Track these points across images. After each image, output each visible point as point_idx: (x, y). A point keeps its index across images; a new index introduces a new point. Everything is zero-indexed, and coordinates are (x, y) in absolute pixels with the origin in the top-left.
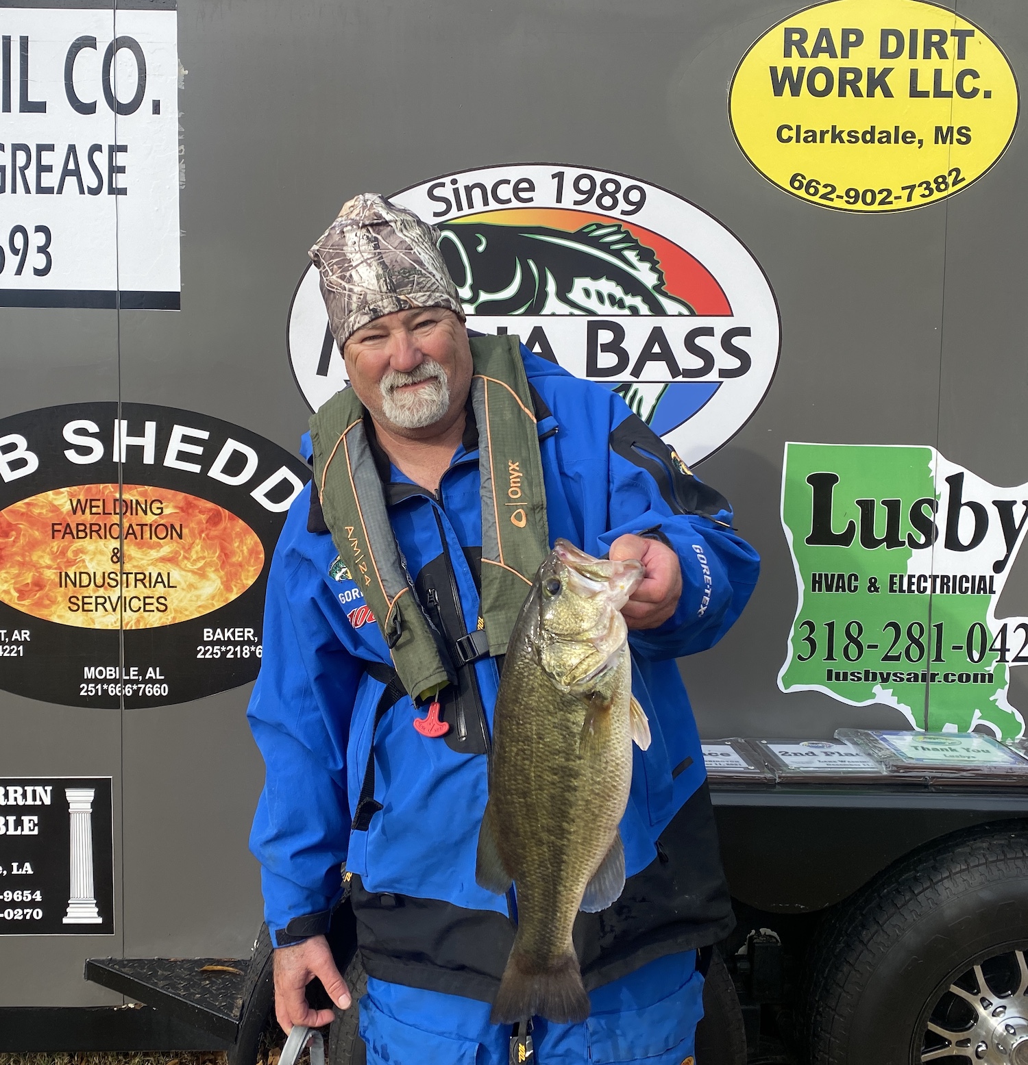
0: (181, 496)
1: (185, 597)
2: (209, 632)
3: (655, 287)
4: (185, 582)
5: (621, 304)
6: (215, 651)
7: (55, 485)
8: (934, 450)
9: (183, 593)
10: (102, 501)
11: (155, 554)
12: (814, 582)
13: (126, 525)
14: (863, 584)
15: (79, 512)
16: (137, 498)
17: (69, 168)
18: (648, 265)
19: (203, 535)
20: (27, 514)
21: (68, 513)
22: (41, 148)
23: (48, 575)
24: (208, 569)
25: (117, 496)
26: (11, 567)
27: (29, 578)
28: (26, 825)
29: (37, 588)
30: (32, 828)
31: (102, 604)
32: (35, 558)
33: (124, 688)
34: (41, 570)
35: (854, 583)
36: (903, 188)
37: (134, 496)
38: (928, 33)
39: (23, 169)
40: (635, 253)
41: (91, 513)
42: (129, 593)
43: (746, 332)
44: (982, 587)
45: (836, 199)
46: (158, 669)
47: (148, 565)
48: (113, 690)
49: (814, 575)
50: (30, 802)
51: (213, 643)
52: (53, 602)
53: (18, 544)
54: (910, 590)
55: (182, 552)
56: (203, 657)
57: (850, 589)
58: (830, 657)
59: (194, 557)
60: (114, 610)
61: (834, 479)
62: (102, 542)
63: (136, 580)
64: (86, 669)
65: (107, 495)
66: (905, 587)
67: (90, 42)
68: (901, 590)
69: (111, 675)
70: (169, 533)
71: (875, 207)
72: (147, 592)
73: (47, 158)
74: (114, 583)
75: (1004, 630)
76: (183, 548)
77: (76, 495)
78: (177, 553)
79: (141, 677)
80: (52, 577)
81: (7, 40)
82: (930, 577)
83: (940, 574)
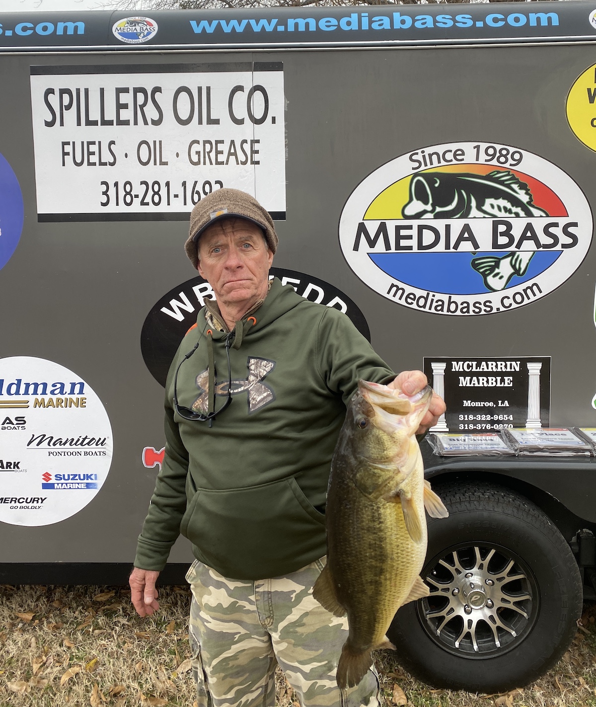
3: (527, 203)
5: (510, 211)
17: (231, 152)
18: (524, 191)
22: (217, 142)
39: (209, 153)
40: (517, 185)
43: (575, 225)
73: (220, 147)
81: (200, 89)
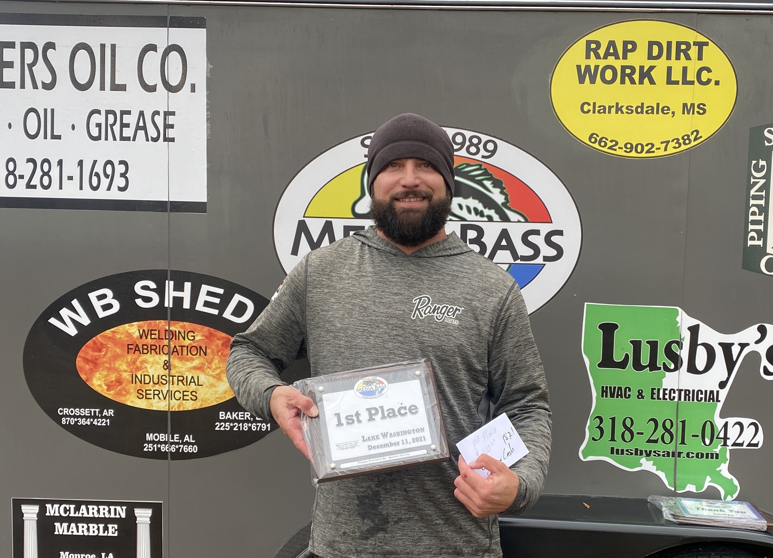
0: (206, 329)
1: (208, 391)
2: (222, 414)
3: (503, 204)
4: (208, 382)
5: (482, 214)
6: (226, 426)
7: (130, 320)
8: (680, 310)
9: (207, 389)
10: (157, 331)
11: (190, 365)
12: (603, 391)
13: (172, 346)
14: (634, 393)
15: (144, 337)
16: (179, 329)
17: (140, 125)
18: (498, 190)
19: (220, 354)
20: (113, 338)
21: (137, 338)
22: (123, 113)
23: (125, 376)
24: (222, 375)
25: (167, 328)
26: (102, 370)
27: (113, 377)
28: (110, 530)
29: (118, 384)
30: (114, 532)
31: (158, 395)
32: (117, 365)
33: (171, 447)
34: (121, 373)
35: (628, 393)
36: (662, 143)
37: (177, 328)
38: (679, 44)
39: (112, 126)
40: (490, 182)
41: (151, 338)
42: (174, 388)
43: (560, 233)
44: (711, 397)
45: (618, 150)
46: (191, 436)
47: (186, 371)
48: (164, 448)
49: (603, 387)
50: (113, 516)
51: (225, 421)
52: (128, 393)
53: (107, 356)
54: (664, 398)
55: (206, 364)
56: (219, 429)
57: (625, 397)
58: (613, 439)
59: (214, 367)
60: (165, 398)
61: (615, 326)
62: (157, 357)
63: (178, 381)
64: (147, 434)
65: (161, 327)
66: (661, 396)
67: (152, 47)
68: (659, 398)
69: (163, 439)
70: (199, 352)
71: (643, 155)
72: (185, 388)
73: (126, 119)
74: (164, 382)
75: (726, 425)
76: (207, 361)
77: (142, 327)
78: (203, 364)
79: (181, 441)
80: (128, 377)
81: (103, 46)
82: (677, 390)
83: (684, 389)
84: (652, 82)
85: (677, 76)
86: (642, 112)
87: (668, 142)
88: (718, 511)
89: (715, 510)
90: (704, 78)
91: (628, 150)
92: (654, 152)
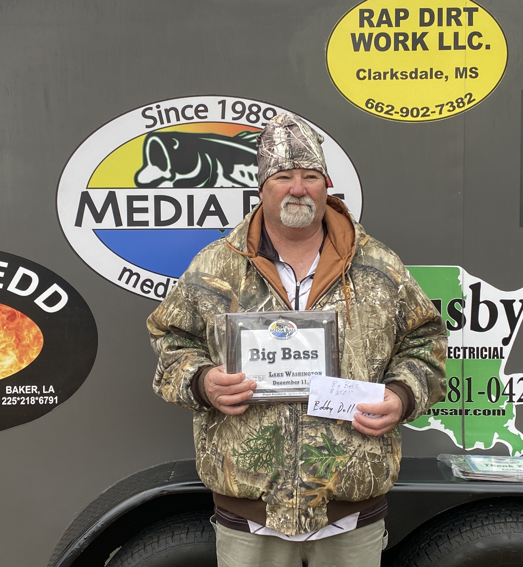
8: (461, 269)
24: (8, 349)
43: (342, 196)
75: (511, 382)
82: (462, 348)
83: (468, 346)
84: (425, 48)
85: (449, 41)
86: (416, 77)
87: (442, 106)
88: (506, 466)
89: (503, 466)
90: (475, 44)
91: (404, 115)
92: (429, 115)
